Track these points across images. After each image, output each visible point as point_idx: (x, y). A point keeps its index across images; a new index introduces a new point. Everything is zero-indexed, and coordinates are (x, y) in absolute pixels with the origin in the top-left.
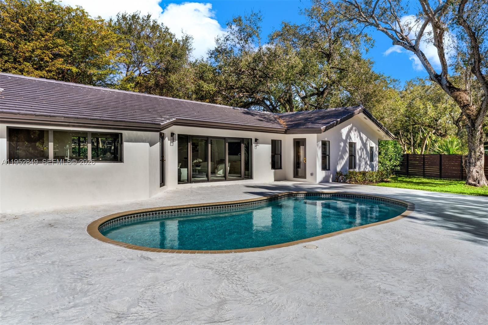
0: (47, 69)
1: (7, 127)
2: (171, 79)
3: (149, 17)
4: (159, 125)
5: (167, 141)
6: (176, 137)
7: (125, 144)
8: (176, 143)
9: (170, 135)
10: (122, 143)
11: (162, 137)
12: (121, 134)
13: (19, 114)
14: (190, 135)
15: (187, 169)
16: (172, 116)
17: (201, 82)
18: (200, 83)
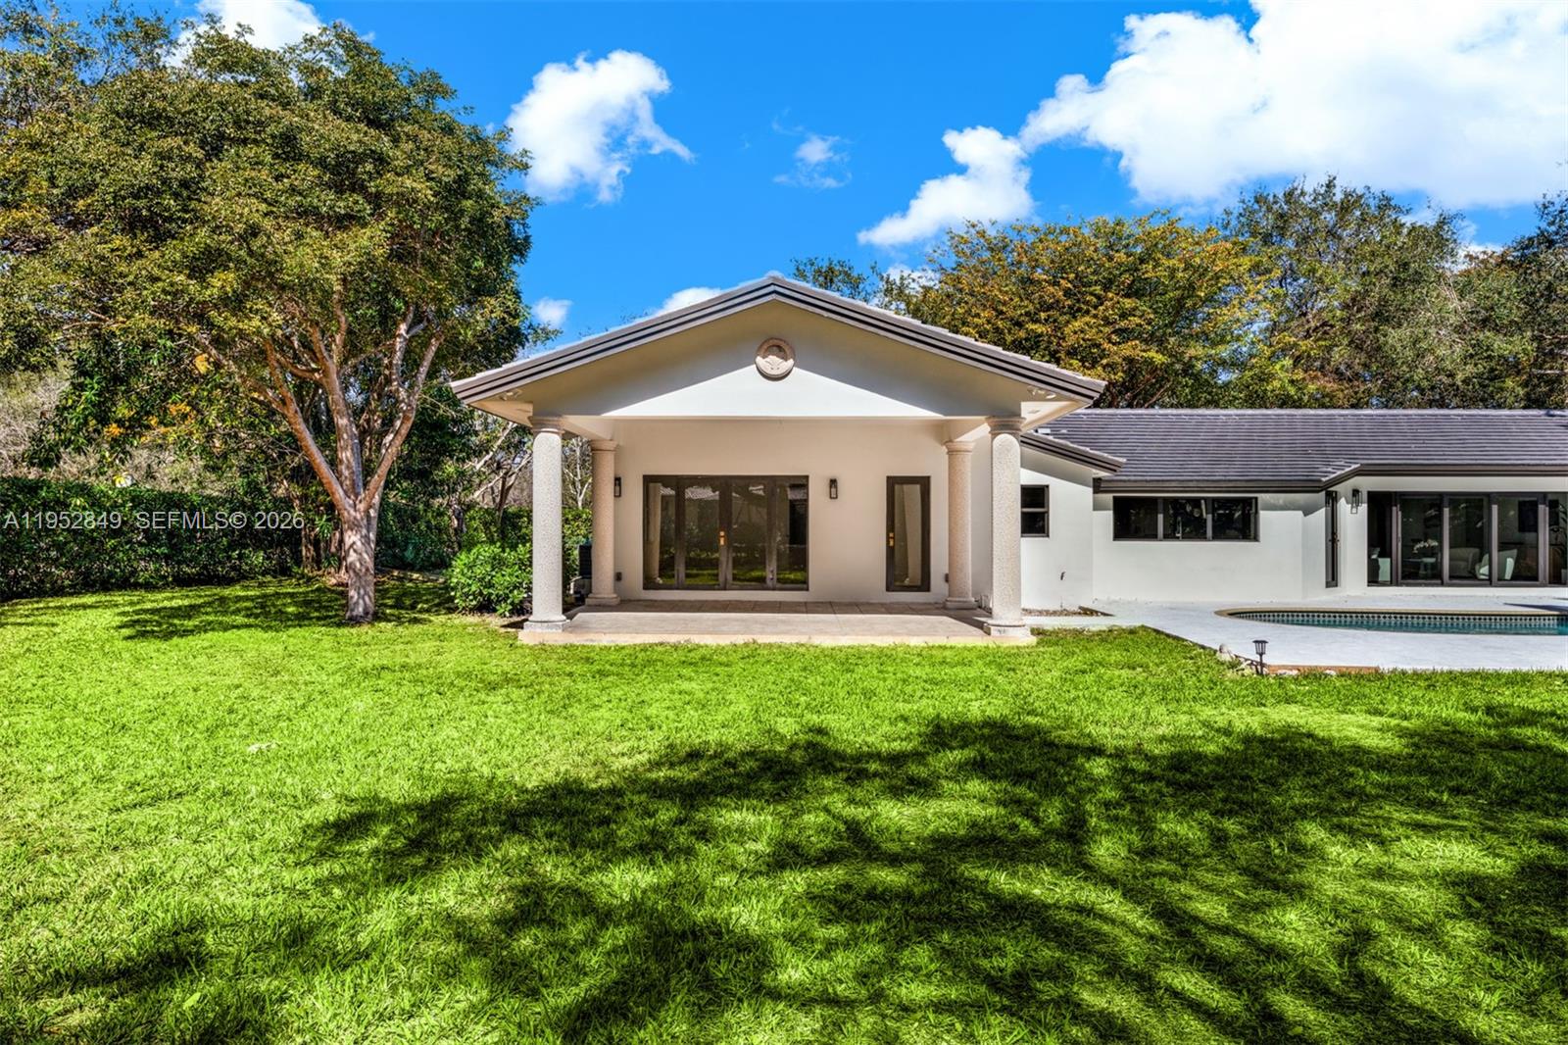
0: (1104, 361)
1: (1114, 498)
2: (1390, 341)
3: (1330, 185)
4: (1320, 481)
5: (1343, 506)
6: (1365, 497)
7: (1262, 514)
8: (1364, 508)
9: (1350, 494)
10: (1257, 512)
11: (1332, 499)
12: (1256, 499)
13: (1129, 481)
14: (1396, 493)
15: (1389, 560)
16: (1354, 459)
17: (1485, 335)
18: (1481, 337)
